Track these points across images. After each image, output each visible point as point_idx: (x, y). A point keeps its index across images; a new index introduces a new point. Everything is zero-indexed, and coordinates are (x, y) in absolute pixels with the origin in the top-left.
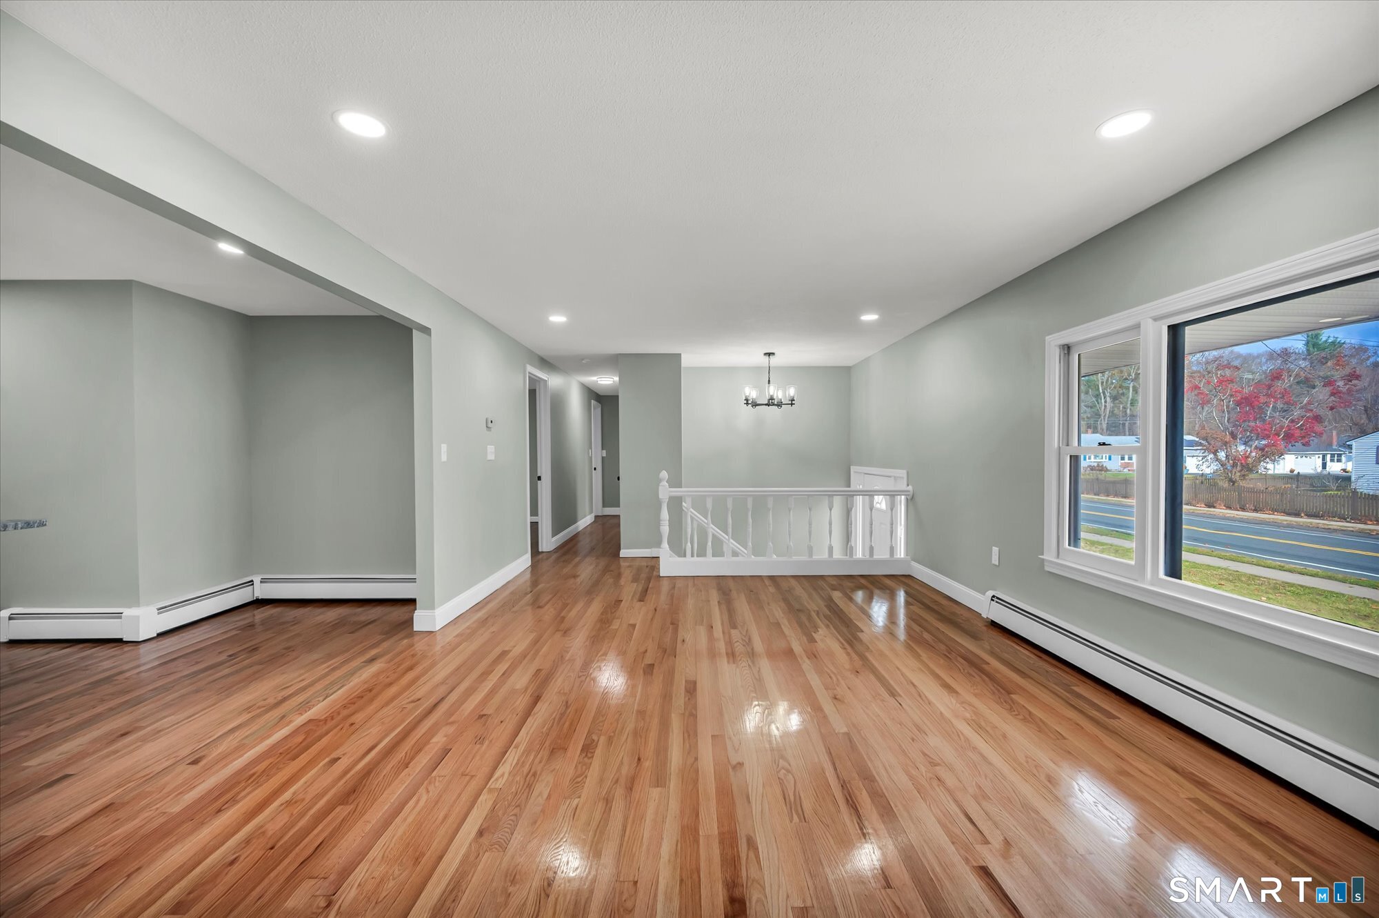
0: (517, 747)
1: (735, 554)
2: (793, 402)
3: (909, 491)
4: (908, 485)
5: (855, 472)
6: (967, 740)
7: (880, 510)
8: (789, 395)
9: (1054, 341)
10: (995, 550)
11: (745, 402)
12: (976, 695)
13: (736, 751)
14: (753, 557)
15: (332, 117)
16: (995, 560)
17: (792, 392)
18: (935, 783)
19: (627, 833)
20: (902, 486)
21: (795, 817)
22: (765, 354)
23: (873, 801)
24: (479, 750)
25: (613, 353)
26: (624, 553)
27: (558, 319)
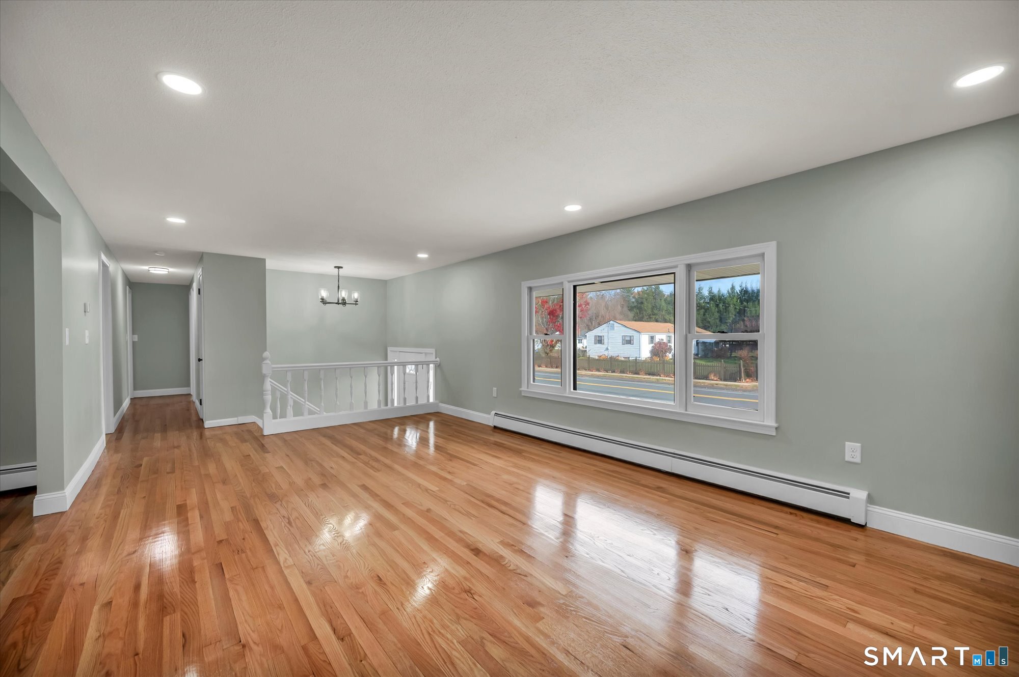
0: (276, 545)
1: (311, 412)
2: (357, 303)
3: (437, 361)
4: (436, 358)
5: (391, 351)
6: (518, 473)
7: (410, 374)
8: (354, 297)
9: (525, 285)
10: (495, 389)
11: (321, 300)
12: (509, 457)
13: (422, 505)
14: (325, 413)
15: (156, 76)
16: (495, 395)
17: (356, 295)
18: (517, 490)
19: (400, 551)
20: (433, 358)
21: (472, 518)
22: (335, 267)
23: (498, 503)
24: (247, 557)
25: (198, 250)
26: (208, 424)
27: (176, 220)
